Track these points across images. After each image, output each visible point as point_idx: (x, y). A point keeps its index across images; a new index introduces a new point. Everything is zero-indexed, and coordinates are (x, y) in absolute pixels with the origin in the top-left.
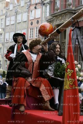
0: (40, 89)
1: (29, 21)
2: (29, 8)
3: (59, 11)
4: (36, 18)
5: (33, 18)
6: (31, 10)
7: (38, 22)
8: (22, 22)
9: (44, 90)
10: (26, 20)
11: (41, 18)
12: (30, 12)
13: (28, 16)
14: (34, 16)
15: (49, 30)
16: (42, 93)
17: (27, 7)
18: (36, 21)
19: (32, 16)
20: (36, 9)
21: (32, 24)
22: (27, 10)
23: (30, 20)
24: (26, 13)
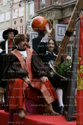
0: (42, 91)
1: (12, 20)
2: (12, 6)
3: (44, 8)
4: (19, 17)
5: (17, 17)
6: (14, 9)
7: (21, 21)
8: (5, 22)
9: (46, 91)
10: (9, 19)
11: (24, 17)
12: (13, 11)
13: (11, 15)
14: (17, 15)
15: (43, 24)
16: (44, 95)
17: (10, 6)
18: (20, 20)
19: (15, 14)
20: (20, 6)
21: (15, 23)
22: (10, 9)
23: (14, 19)
24: (9, 12)
